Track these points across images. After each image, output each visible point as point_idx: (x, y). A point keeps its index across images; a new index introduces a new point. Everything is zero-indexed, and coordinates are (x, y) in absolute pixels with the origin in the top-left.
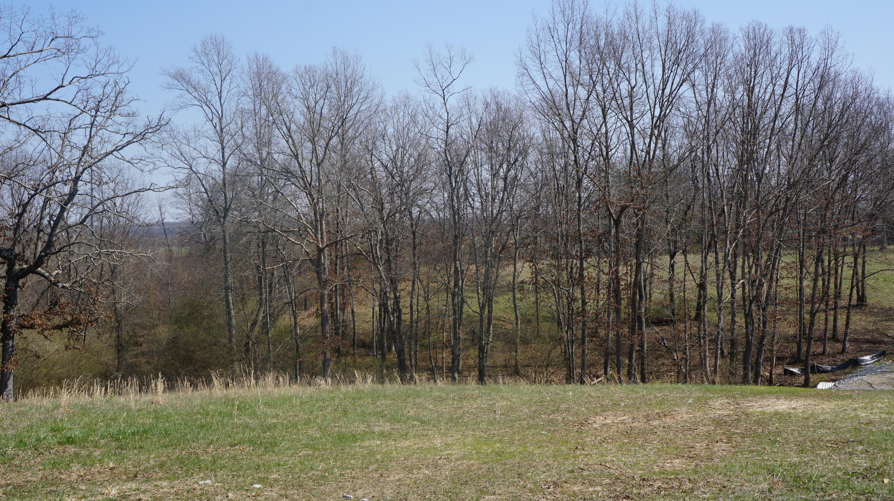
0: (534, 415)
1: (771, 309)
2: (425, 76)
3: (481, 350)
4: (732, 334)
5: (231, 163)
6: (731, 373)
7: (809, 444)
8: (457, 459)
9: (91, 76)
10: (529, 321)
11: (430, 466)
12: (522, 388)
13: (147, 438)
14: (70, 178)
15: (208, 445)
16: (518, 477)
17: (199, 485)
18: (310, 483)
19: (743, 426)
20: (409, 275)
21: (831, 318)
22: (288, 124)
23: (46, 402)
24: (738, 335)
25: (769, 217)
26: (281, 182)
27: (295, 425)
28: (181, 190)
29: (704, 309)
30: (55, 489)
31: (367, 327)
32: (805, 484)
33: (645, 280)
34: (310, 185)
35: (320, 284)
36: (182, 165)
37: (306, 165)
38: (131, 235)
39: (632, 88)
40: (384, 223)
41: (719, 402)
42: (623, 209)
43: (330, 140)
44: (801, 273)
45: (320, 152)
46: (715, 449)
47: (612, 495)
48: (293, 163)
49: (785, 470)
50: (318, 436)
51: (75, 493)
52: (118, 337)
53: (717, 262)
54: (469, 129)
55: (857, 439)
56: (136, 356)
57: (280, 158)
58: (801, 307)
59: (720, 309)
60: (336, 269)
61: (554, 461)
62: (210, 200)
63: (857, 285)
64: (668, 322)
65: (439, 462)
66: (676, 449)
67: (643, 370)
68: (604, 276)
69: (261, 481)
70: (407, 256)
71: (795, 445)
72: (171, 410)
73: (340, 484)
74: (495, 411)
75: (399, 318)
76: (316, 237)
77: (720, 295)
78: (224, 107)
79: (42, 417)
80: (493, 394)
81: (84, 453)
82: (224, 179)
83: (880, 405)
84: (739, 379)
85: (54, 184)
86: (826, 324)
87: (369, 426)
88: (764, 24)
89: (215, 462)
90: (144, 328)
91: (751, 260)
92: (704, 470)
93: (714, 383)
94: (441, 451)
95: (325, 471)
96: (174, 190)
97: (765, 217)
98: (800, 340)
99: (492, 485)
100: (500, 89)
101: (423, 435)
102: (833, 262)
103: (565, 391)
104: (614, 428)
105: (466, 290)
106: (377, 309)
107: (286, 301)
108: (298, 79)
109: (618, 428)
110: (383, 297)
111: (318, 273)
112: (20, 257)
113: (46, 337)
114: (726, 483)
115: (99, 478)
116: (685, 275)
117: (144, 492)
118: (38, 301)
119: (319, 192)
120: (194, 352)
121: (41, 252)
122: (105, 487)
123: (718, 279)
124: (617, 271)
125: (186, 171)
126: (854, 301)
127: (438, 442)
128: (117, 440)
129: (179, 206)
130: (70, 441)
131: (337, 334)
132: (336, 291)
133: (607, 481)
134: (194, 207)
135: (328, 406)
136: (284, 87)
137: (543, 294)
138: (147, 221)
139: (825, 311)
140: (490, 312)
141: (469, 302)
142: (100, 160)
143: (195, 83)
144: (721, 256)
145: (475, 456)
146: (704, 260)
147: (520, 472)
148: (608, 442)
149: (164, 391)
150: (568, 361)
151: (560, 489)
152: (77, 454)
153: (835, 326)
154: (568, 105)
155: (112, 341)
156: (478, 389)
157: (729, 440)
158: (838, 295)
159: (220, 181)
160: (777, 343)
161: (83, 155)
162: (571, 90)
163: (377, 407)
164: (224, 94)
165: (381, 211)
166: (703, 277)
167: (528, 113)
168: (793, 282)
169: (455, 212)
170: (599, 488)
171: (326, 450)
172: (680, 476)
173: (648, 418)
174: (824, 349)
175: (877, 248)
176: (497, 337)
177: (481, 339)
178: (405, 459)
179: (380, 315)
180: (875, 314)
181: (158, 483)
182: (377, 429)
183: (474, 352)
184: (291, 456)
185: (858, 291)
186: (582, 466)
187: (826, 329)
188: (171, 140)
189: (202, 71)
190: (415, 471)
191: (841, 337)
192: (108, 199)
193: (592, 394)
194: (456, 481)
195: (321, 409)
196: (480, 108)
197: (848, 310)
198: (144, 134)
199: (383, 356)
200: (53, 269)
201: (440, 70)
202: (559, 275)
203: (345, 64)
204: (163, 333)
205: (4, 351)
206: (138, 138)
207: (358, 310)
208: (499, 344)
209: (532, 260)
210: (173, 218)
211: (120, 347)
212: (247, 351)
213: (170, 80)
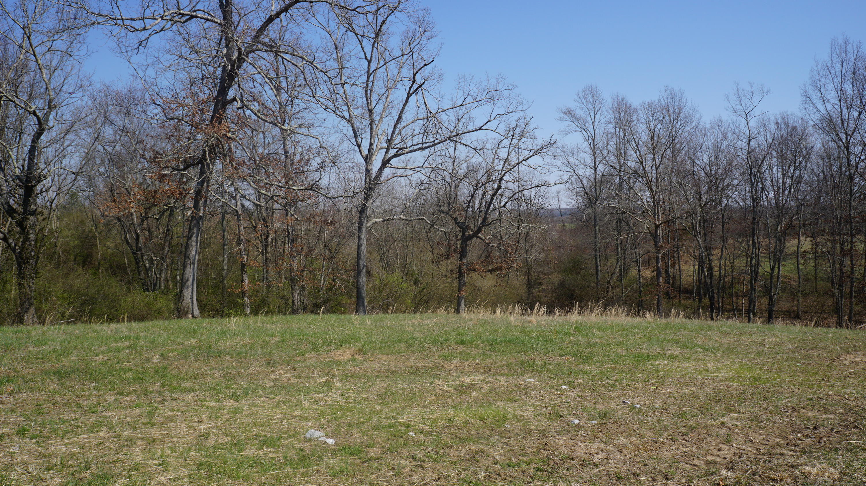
0: (795, 351)
2: (733, 105)
3: (771, 298)
5: (601, 168)
8: (721, 381)
9: (507, 113)
10: (808, 280)
11: (698, 384)
13: (509, 345)
14: (497, 179)
16: (764, 400)
17: (525, 382)
18: (603, 389)
20: (720, 245)
22: (637, 141)
26: (632, 181)
31: (690, 279)
34: (651, 182)
35: (656, 249)
36: (569, 170)
37: (648, 169)
38: (540, 215)
40: (702, 208)
43: (664, 151)
45: (658, 161)
48: (639, 168)
50: (623, 354)
52: (529, 279)
54: (765, 142)
56: (539, 291)
57: (631, 164)
60: (668, 239)
61: (799, 389)
62: (586, 193)
65: (706, 381)
69: (569, 384)
70: (718, 231)
73: (624, 392)
74: (764, 345)
75: (711, 274)
76: (654, 217)
78: (596, 132)
80: (767, 331)
81: (467, 351)
82: (595, 179)
85: (488, 182)
87: (664, 350)
89: (544, 367)
90: (545, 274)
94: (711, 373)
95: (617, 381)
99: (739, 405)
100: (789, 113)
101: (702, 360)
103: (826, 333)
104: (861, 366)
105: (762, 257)
106: (696, 267)
107: (634, 260)
108: (643, 111)
110: (701, 261)
111: (655, 241)
112: (470, 228)
113: (482, 277)
117: (487, 383)
119: (657, 187)
121: (480, 224)
125: (571, 174)
127: (711, 366)
128: (491, 345)
129: (569, 196)
130: (463, 343)
131: (668, 283)
132: (668, 254)
133: (841, 410)
134: (578, 197)
136: (635, 118)
137: (821, 261)
138: (549, 208)
140: (778, 272)
141: (763, 265)
142: (515, 167)
143: (578, 116)
145: (736, 380)
147: (766, 395)
148: (852, 378)
149: (543, 315)
150: (838, 310)
151: (797, 414)
152: (461, 352)
154: (842, 123)
155: (524, 281)
159: (593, 180)
161: (505, 164)
162: (845, 111)
164: (596, 124)
165: (700, 199)
167: (810, 130)
170: (832, 416)
176: (784, 290)
177: (771, 291)
178: (680, 377)
179: (699, 272)
181: (500, 377)
182: (668, 352)
183: (765, 301)
186: (821, 396)
188: (562, 153)
189: (583, 108)
190: (684, 388)
192: (519, 191)
193: (848, 336)
194: (712, 398)
196: (773, 127)
198: (540, 150)
199: (700, 300)
200: (487, 235)
201: (744, 100)
202: (834, 248)
203: (672, 98)
204: (556, 278)
205: (459, 283)
206: (537, 152)
207: (684, 267)
208: (784, 295)
209: (813, 236)
210: (566, 204)
211: (529, 285)
212: (607, 292)
213: (562, 115)
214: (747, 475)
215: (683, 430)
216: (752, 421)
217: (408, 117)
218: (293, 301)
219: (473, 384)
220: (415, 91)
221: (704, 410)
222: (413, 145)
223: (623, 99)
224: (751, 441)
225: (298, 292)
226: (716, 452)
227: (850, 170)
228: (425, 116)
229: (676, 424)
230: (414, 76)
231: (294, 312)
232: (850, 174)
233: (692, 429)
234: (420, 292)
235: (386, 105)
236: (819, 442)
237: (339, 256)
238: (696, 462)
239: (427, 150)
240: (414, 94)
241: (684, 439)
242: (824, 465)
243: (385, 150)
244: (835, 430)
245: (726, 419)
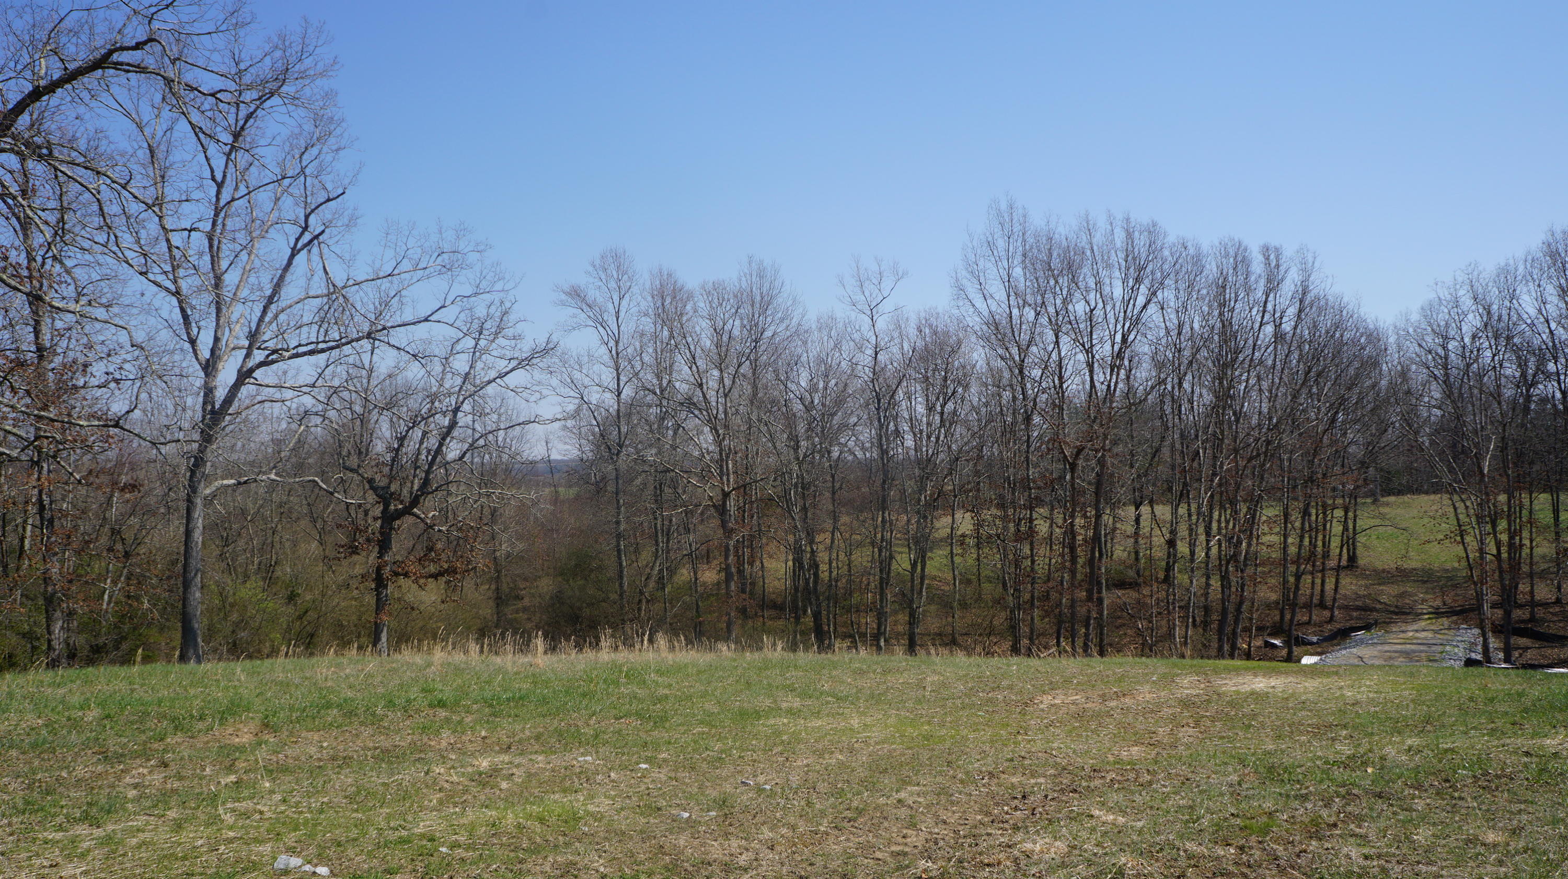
0: (970, 693)
1: (1250, 571)
2: (851, 294)
3: (912, 615)
4: (1206, 600)
5: (627, 392)
6: (1204, 645)
7: (1287, 728)
8: (876, 743)
9: (476, 294)
10: (969, 582)
11: (845, 750)
12: (957, 660)
13: (523, 705)
14: (450, 409)
15: (591, 717)
16: (948, 766)
17: (579, 762)
18: (704, 765)
19: (1214, 707)
20: (829, 525)
21: (1318, 581)
22: (692, 348)
23: (418, 659)
24: (1211, 602)
25: (1248, 462)
26: (683, 415)
27: (689, 697)
28: (570, 423)
29: (1174, 569)
30: (423, 756)
31: (779, 584)
32: (1279, 775)
33: (1106, 535)
34: (715, 418)
35: (724, 533)
36: (572, 394)
37: (712, 395)
38: (513, 473)
39: (1092, 311)
40: (800, 464)
41: (1188, 679)
42: (1080, 450)
43: (739, 366)
44: (1286, 527)
45: (727, 382)
46: (1181, 735)
47: (1057, 788)
48: (696, 393)
49: (1258, 759)
50: (716, 711)
51: (444, 763)
52: (497, 589)
53: (1190, 515)
54: (901, 356)
55: (1341, 723)
56: (517, 611)
57: (682, 387)
58: (1285, 567)
59: (1192, 571)
60: (744, 516)
61: (991, 747)
62: (602, 435)
63: (1348, 543)
64: (1133, 585)
65: (856, 745)
66: (1135, 735)
67: (1101, 640)
68: (1057, 530)
69: (648, 760)
70: (826, 503)
71: (1272, 730)
72: (550, 675)
73: (739, 768)
74: (924, 687)
75: (816, 575)
76: (721, 479)
77: (1192, 553)
78: (622, 328)
79: (413, 675)
80: (923, 667)
81: (455, 718)
82: (618, 410)
83: (1368, 683)
84: (1213, 652)
85: (433, 415)
86: (1313, 588)
87: (775, 701)
88: (1236, 240)
89: (597, 736)
90: (526, 579)
91: (1229, 512)
92: (1166, 760)
93: (1183, 656)
94: (859, 733)
95: (722, 752)
96: (563, 422)
97: (1244, 463)
98: (1283, 607)
99: (916, 775)
101: (838, 714)
102: (1321, 516)
103: (1009, 665)
104: (1064, 710)
105: (895, 545)
106: (790, 563)
107: (685, 552)
108: (705, 297)
109: (1069, 709)
110: (798, 551)
111: (723, 520)
112: (397, 497)
113: (420, 586)
114: (1190, 775)
115: (470, 747)
116: (1152, 529)
117: (518, 766)
118: (414, 545)
119: (726, 427)
120: (580, 609)
121: (417, 491)
122: (476, 758)
123: (1190, 535)
124: (1072, 524)
125: (577, 401)
126: (1344, 562)
127: (855, 722)
128: (491, 706)
129: (567, 440)
130: (441, 704)
131: (743, 591)
132: (743, 542)
133: (1052, 771)
134: (583, 442)
135: (729, 676)
136: (688, 307)
137: (986, 550)
138: (530, 458)
139: (1312, 573)
140: (923, 569)
141: (898, 558)
142: (482, 388)
143: (590, 301)
144: (1194, 507)
145: (898, 740)
146: (1175, 512)
147: (950, 759)
148: (1056, 727)
149: (545, 653)
150: (1013, 628)
151: (996, 781)
152: (447, 720)
153: (1322, 591)
154: (1012, 329)
155: (490, 593)
156: (906, 660)
157: (1197, 724)
158: (1326, 555)
159: (614, 413)
160: (1257, 610)
161: (464, 383)
162: (1015, 312)
163: (786, 679)
164: (622, 314)
165: (797, 447)
166: (1173, 532)
167: (968, 339)
168: (1275, 539)
169: (884, 452)
170: (1042, 780)
171: (724, 727)
172: (1137, 767)
173: (1104, 698)
174: (1310, 618)
175: (1369, 500)
176: (931, 600)
177: (912, 601)
178: (816, 741)
179: (794, 571)
180: (1367, 577)
181: (533, 757)
182: (784, 705)
183: (903, 617)
184: (684, 733)
185: (1348, 550)
186: (1023, 754)
187: (1312, 595)
188: (561, 365)
189: (600, 287)
190: (827, 756)
191: (1329, 603)
192: (490, 432)
193: (1040, 668)
194: (874, 768)
195: (721, 679)
196: (912, 331)
197: (1338, 571)
198: (529, 359)
199: (797, 619)
200: (429, 510)
201: (869, 288)
202: (1005, 528)
203: (761, 277)
204: (546, 586)
205: (378, 600)
206: (524, 363)
207: (769, 564)
208: (933, 608)
209: (974, 509)
210: (560, 454)
211: (500, 600)
212: (639, 609)
213: (563, 297)
214: (952, 863)
215: (848, 814)
216: (939, 794)
217: (290, 292)
218: (49, 641)
219: (495, 771)
220: (305, 246)
221: (869, 784)
222: (300, 345)
223: (670, 275)
224: (945, 822)
225: (60, 623)
226: (900, 840)
227: (1025, 405)
228: (325, 292)
229: (834, 807)
230: (307, 217)
231: (53, 664)
232: (1026, 412)
233: (860, 812)
234: (300, 618)
235: (248, 268)
236: (1033, 814)
237: (142, 550)
238: (879, 855)
239: (324, 356)
240: (305, 251)
241: (852, 826)
242: (1047, 840)
243: (244, 352)
244: (1049, 797)
245: (902, 795)
